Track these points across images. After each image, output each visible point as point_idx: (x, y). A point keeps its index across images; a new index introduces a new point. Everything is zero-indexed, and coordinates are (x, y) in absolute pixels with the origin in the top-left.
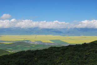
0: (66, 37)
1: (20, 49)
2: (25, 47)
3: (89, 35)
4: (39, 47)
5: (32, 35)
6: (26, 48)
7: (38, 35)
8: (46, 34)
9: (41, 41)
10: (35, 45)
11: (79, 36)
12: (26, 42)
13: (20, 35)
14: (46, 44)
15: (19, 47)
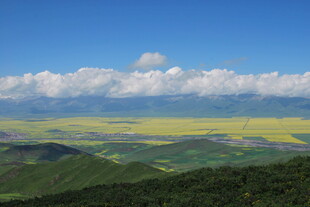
1: (197, 163)
2: (211, 155)
5: (234, 118)
6: (213, 159)
7: (253, 117)
8: (280, 115)
10: (242, 151)
12: (214, 139)
13: (195, 117)
14: (281, 148)
15: (192, 156)
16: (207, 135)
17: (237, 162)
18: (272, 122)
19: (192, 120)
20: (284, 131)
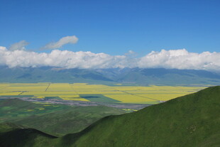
0: (117, 88)
1: (10, 116)
2: (21, 110)
3: (168, 85)
4: (53, 111)
5: (39, 84)
6: (23, 113)
7: (53, 82)
8: (71, 81)
9: (60, 96)
10: (44, 107)
11: (147, 86)
12: (24, 99)
13: (11, 82)
14: (72, 104)
15: (7, 111)
16: (19, 96)
17: (39, 115)
18: (66, 86)
19: (8, 85)
20: (74, 93)
